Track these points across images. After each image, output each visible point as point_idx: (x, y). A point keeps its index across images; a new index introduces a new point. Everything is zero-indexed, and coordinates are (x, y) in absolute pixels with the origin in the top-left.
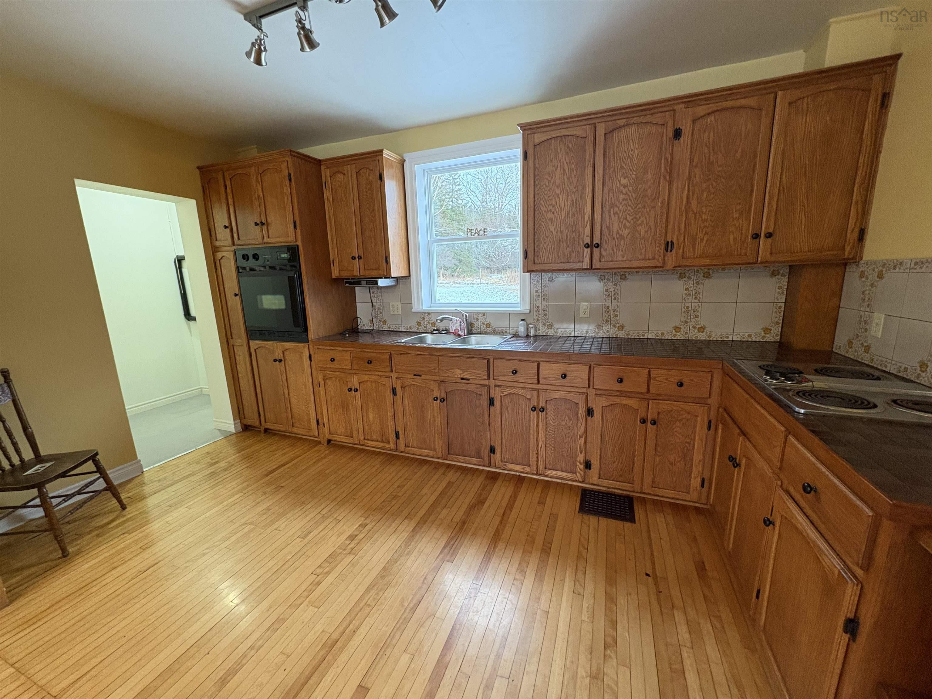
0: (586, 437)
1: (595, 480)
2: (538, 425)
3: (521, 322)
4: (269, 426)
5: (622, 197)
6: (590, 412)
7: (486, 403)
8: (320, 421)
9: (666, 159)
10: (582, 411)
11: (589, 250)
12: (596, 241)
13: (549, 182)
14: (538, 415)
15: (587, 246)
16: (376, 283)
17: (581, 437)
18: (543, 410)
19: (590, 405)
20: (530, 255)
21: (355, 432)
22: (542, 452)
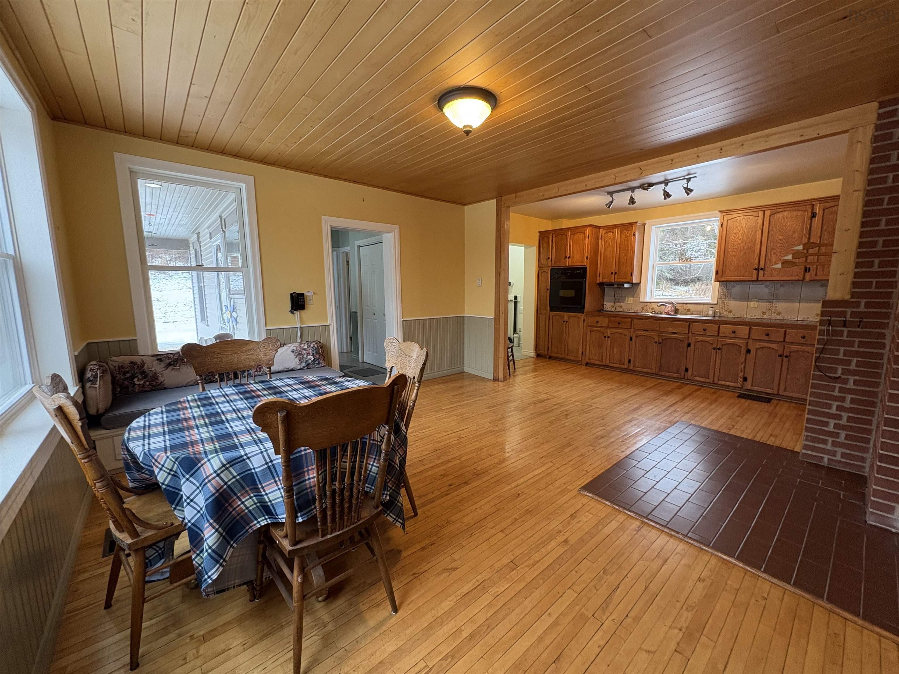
0: (745, 365)
1: (749, 387)
2: (716, 358)
3: (711, 309)
4: (553, 355)
5: (778, 245)
6: (748, 351)
7: (685, 345)
8: (584, 353)
9: (807, 228)
10: (743, 350)
11: (756, 272)
12: (762, 266)
13: (735, 237)
14: (716, 352)
15: (755, 269)
16: (623, 285)
17: (742, 363)
18: (719, 349)
19: (749, 348)
20: (720, 273)
21: (604, 359)
22: (717, 371)
